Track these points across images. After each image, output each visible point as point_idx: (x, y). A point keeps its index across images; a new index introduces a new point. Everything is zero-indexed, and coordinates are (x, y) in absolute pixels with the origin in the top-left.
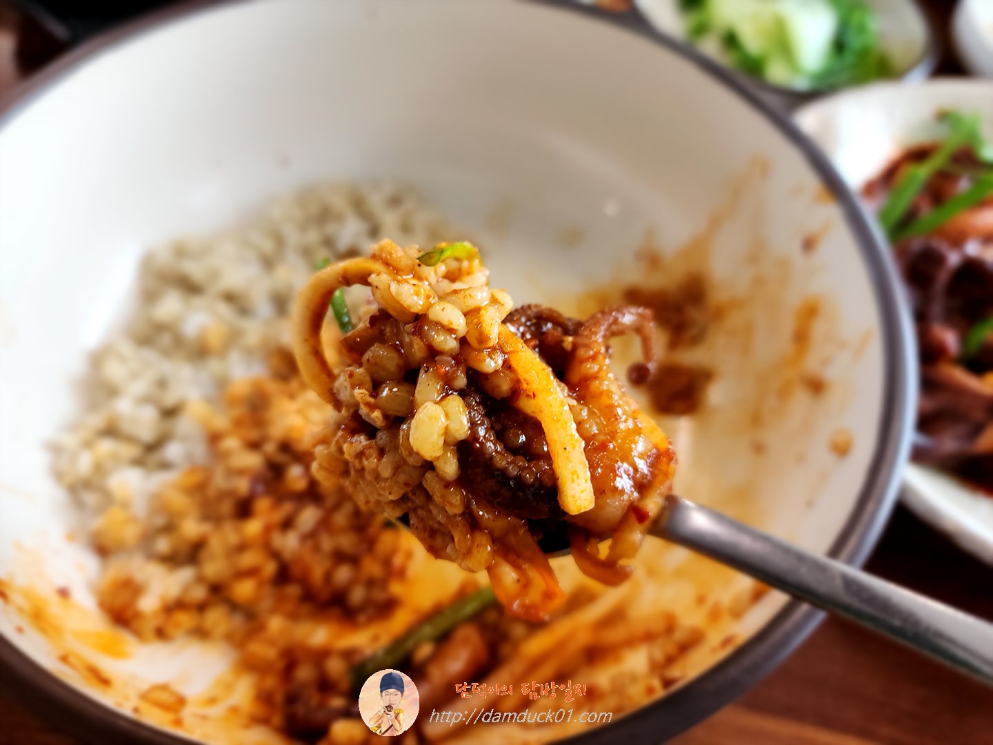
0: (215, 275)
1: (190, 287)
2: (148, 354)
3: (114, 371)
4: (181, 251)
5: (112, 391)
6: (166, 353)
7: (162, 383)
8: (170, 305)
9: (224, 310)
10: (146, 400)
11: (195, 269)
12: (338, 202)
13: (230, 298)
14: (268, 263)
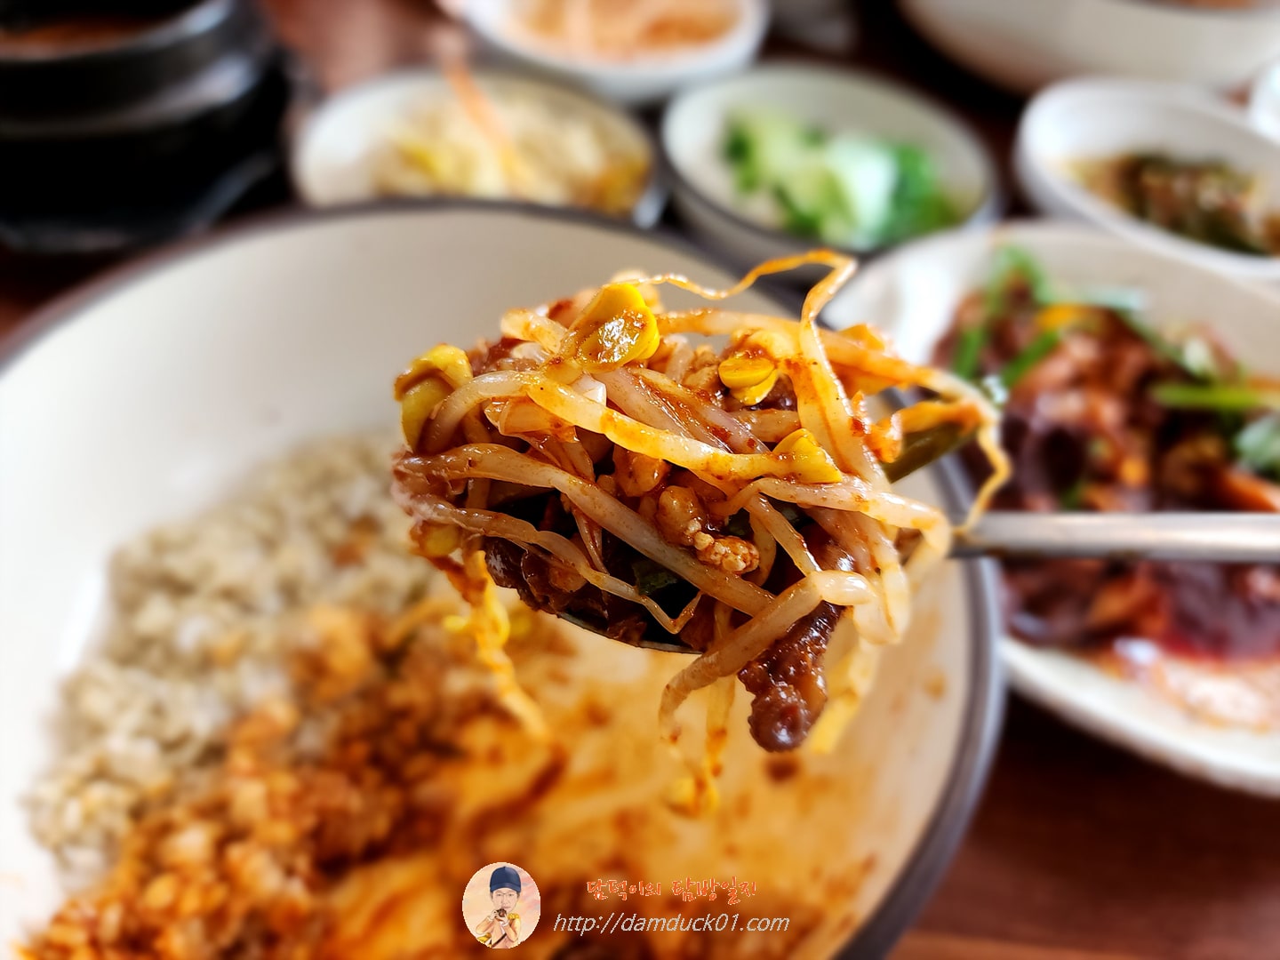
0: (207, 570)
1: (178, 588)
2: (136, 676)
3: (97, 703)
4: (160, 545)
5: (96, 730)
6: (158, 672)
7: (158, 711)
8: (156, 614)
9: (225, 610)
10: (140, 733)
11: (181, 565)
12: (343, 461)
13: (230, 594)
14: (269, 544)
